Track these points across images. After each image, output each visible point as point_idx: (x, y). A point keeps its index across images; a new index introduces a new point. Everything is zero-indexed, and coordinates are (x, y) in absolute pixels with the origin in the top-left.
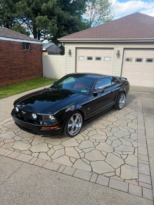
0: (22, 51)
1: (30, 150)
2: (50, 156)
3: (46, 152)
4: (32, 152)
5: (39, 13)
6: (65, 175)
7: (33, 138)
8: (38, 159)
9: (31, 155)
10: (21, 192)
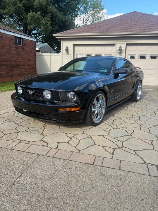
0: (14, 46)
1: (43, 141)
2: (75, 147)
3: (68, 142)
4: (46, 143)
5: (31, 10)
6: (107, 168)
7: (43, 128)
8: (59, 150)
9: (47, 147)
10: (47, 196)
